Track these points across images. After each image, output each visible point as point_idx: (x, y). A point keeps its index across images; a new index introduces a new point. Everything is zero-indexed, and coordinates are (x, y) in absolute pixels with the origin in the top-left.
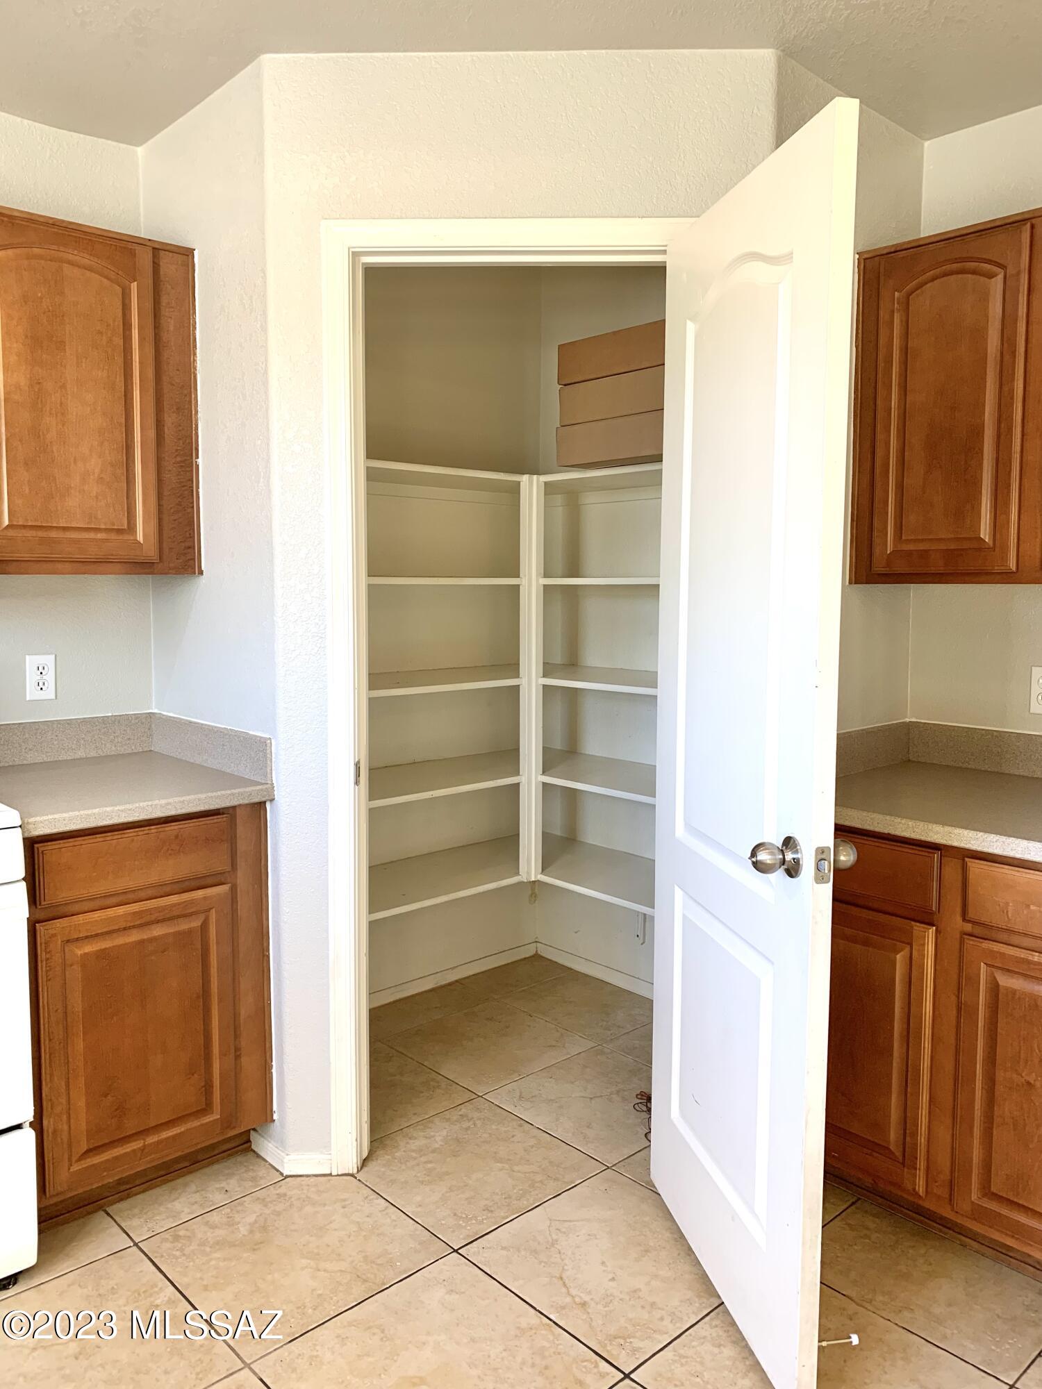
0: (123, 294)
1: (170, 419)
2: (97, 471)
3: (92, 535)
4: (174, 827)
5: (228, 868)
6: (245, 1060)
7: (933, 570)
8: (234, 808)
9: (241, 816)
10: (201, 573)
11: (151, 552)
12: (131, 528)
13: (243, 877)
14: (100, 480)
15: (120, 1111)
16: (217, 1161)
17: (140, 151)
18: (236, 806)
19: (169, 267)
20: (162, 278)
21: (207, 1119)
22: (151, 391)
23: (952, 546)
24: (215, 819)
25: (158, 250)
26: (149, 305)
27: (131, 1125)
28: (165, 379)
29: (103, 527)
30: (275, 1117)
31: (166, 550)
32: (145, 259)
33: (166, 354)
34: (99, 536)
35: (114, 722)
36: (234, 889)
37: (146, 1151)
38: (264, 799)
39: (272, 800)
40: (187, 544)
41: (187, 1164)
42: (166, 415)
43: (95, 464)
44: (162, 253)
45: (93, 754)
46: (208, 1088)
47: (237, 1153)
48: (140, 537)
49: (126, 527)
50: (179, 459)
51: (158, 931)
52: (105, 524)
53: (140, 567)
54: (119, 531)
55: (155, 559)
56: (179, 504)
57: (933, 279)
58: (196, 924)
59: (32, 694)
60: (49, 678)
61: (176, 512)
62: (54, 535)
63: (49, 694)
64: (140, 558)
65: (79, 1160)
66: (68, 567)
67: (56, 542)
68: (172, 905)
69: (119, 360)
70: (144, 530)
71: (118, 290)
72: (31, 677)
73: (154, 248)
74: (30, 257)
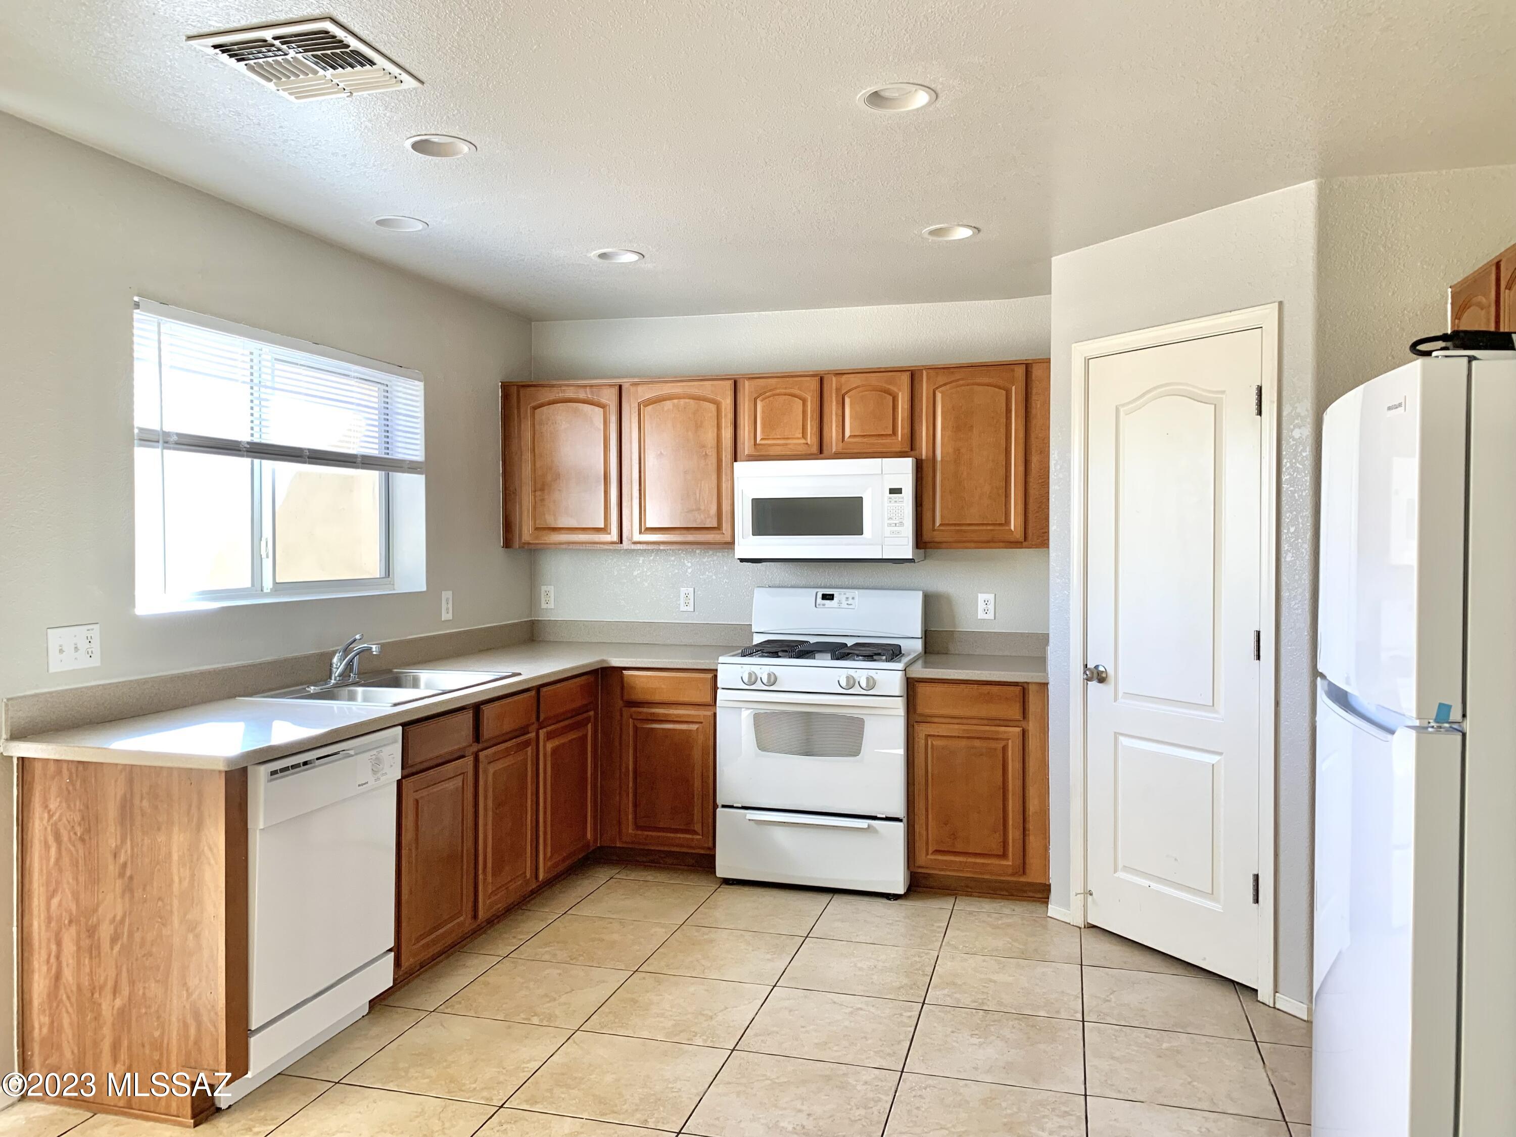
0: (1006, 394)
2: (988, 493)
3: (984, 527)
4: (986, 688)
5: (1022, 719)
6: (1031, 838)
9: (1032, 688)
11: (1019, 535)
12: (1007, 522)
13: (1032, 726)
14: (990, 497)
15: (953, 836)
16: (1024, 900)
18: (1029, 683)
19: (1036, 374)
20: (1031, 380)
21: (1004, 863)
22: (1022, 445)
24: (1015, 688)
26: (1023, 397)
27: (959, 847)
28: (1032, 435)
29: (990, 523)
31: (1029, 534)
32: (1021, 371)
33: (1034, 422)
34: (989, 528)
35: (1028, 636)
36: (1025, 732)
37: (967, 864)
38: (1046, 682)
39: (1049, 683)
40: (1044, 531)
41: (1007, 894)
42: (1033, 457)
43: (987, 488)
44: (1031, 365)
45: (1014, 654)
46: (1005, 845)
47: (1039, 901)
48: (1012, 528)
49: (1003, 522)
50: (1040, 481)
51: (976, 744)
52: (992, 521)
53: (1010, 543)
54: (1000, 524)
55: (1022, 539)
56: (1040, 507)
58: (1000, 745)
59: (981, 615)
60: (991, 607)
61: (1037, 512)
62: (964, 528)
63: (990, 616)
64: (1012, 539)
65: (932, 854)
66: (973, 545)
67: (965, 531)
68: (985, 731)
69: (1003, 430)
70: (1015, 523)
71: (1004, 392)
72: (981, 606)
73: (1027, 364)
74: (958, 386)
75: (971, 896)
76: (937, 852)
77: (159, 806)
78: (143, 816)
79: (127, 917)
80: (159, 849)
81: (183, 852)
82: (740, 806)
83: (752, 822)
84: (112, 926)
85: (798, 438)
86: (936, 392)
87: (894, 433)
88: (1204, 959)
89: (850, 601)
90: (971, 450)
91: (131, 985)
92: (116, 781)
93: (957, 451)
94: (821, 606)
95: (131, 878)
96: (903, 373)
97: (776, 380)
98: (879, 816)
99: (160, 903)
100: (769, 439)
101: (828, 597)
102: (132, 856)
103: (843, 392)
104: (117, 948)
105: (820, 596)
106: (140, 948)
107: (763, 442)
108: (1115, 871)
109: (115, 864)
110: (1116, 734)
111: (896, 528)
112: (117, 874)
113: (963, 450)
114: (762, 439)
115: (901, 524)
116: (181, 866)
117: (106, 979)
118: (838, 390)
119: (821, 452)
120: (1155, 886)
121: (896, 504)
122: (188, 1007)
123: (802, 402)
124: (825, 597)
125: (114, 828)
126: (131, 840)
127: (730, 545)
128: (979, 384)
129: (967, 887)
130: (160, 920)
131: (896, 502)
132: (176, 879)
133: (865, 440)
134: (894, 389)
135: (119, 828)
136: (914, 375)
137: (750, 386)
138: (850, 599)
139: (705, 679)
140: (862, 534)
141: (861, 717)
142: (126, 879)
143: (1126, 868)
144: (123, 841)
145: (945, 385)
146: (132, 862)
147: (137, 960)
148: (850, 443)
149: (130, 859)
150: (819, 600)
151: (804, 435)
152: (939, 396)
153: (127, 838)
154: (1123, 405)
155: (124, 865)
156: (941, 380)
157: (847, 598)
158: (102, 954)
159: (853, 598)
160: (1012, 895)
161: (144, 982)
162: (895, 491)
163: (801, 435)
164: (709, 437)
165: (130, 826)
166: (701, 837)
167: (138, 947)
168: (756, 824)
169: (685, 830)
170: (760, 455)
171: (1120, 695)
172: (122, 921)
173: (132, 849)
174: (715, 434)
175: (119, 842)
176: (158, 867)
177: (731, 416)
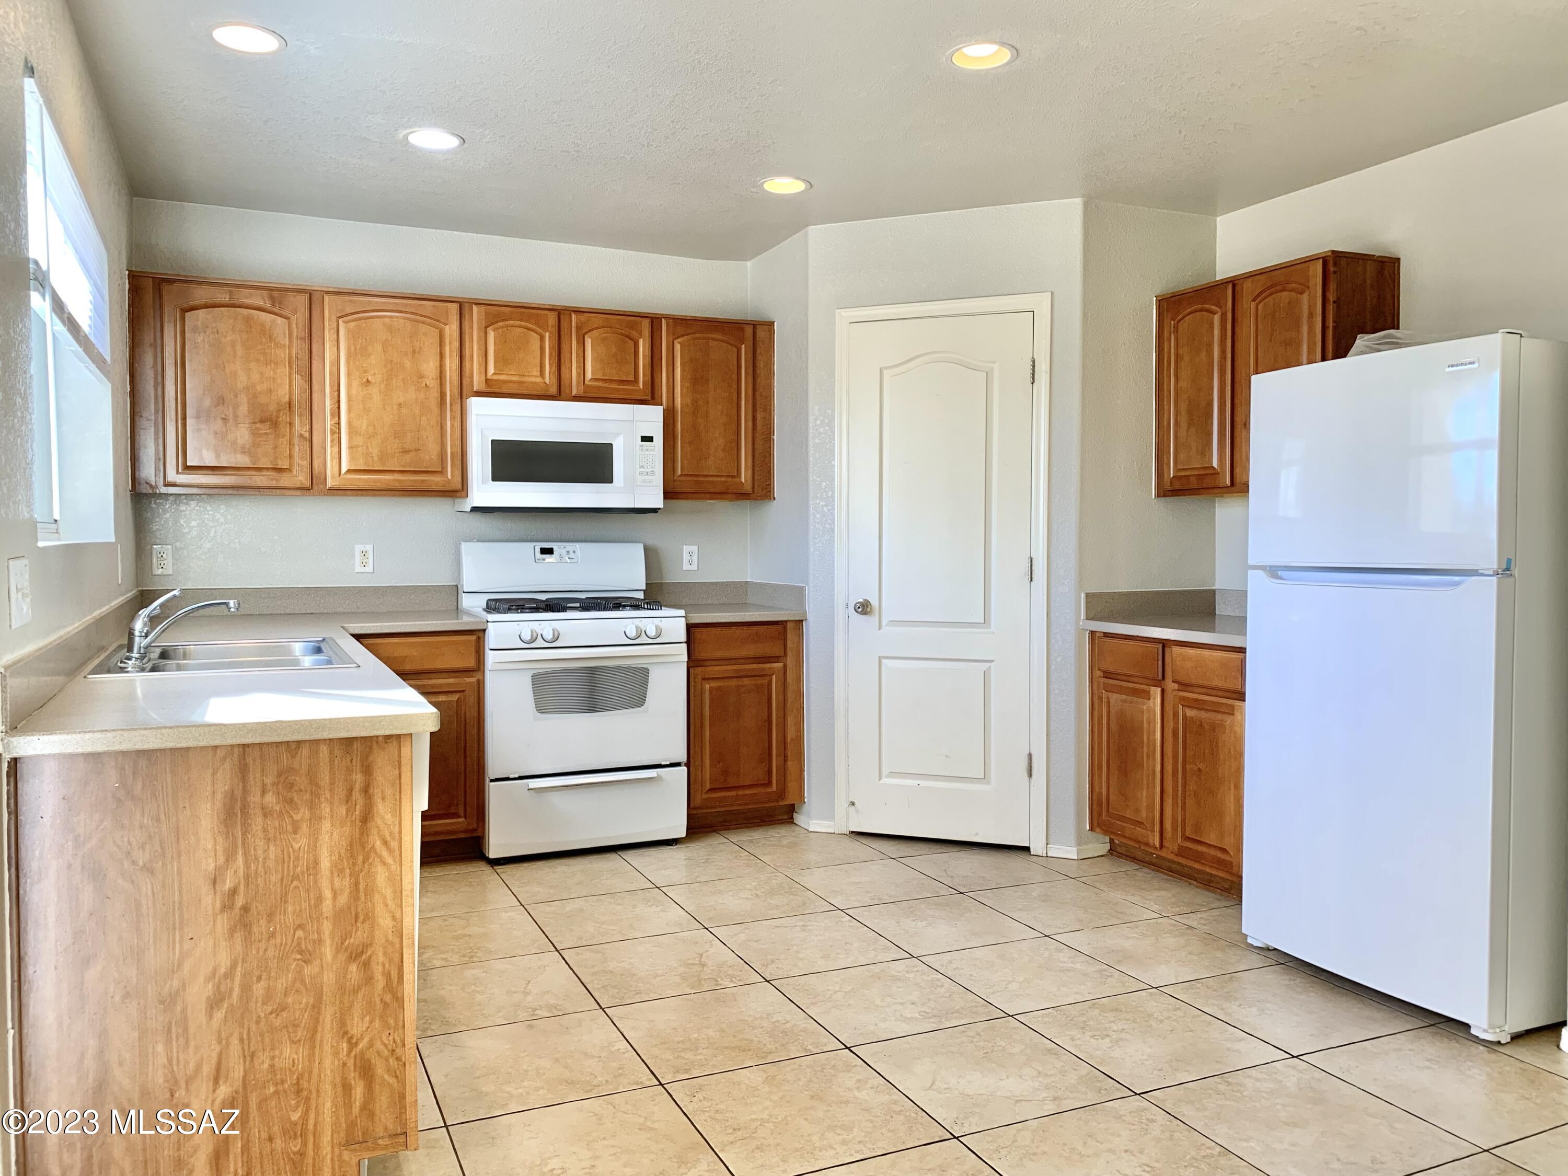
0: (738, 351)
1: (759, 416)
2: (722, 445)
3: (719, 479)
4: (754, 629)
5: (783, 654)
6: (789, 763)
7: (1191, 487)
8: (786, 621)
9: (789, 625)
10: (774, 499)
11: (748, 488)
12: (739, 474)
13: (790, 661)
14: (724, 450)
15: (725, 773)
16: (775, 824)
17: (749, 264)
18: (788, 621)
19: (761, 334)
20: (758, 339)
21: (769, 790)
22: (751, 402)
23: (1202, 472)
24: (775, 627)
25: (755, 325)
26: (750, 356)
27: (732, 782)
28: (758, 393)
29: (724, 475)
30: (806, 800)
31: (756, 487)
32: (749, 331)
33: (758, 380)
34: (723, 479)
35: (728, 585)
36: (785, 666)
37: (738, 798)
38: (801, 619)
39: (806, 620)
40: (768, 485)
41: (757, 821)
42: (758, 414)
43: (721, 441)
44: (758, 326)
45: (716, 602)
46: (770, 772)
47: (786, 822)
48: (743, 480)
49: (736, 474)
50: (763, 436)
51: (746, 681)
52: (725, 473)
53: (741, 495)
54: (733, 477)
55: (751, 492)
56: (764, 461)
57: (1189, 314)
58: (765, 681)
59: (686, 567)
60: (695, 558)
61: (762, 466)
62: (701, 479)
63: (694, 567)
64: (743, 492)
65: (706, 793)
66: (708, 495)
67: (702, 482)
68: (753, 669)
69: (735, 386)
70: (744, 476)
71: (736, 350)
72: (686, 557)
73: (754, 325)
74: (694, 339)
75: (729, 829)
76: (711, 790)
77: (296, 799)
78: (265, 816)
79: (240, 965)
80: (297, 858)
81: (340, 855)
82: (517, 776)
83: (532, 791)
84: (211, 984)
85: (536, 376)
86: (675, 342)
87: (636, 380)
88: (977, 834)
89: (572, 555)
90: (708, 403)
91: (248, 1058)
92: (213, 774)
93: (695, 402)
94: (541, 561)
95: (245, 909)
96: (644, 320)
97: (509, 309)
98: (663, 763)
99: (300, 933)
100: (502, 374)
101: (547, 551)
102: (247, 876)
103: (584, 331)
104: (219, 1015)
105: (538, 550)
106: (264, 1003)
107: (495, 377)
108: (880, 779)
109: (215, 893)
110: (880, 658)
111: (647, 477)
112: (218, 905)
113: (701, 402)
114: (495, 374)
115: (653, 473)
116: (336, 875)
117: (199, 1067)
118: (578, 328)
119: (559, 393)
120: (924, 783)
121: (647, 453)
122: (351, 1063)
123: (539, 337)
124: (545, 551)
125: (212, 842)
126: (245, 854)
127: (459, 491)
128: (713, 339)
129: (725, 821)
130: (299, 957)
131: (647, 450)
132: (328, 894)
133: (606, 385)
134: (634, 334)
135: (220, 839)
136: (655, 321)
137: (479, 312)
138: (571, 552)
139: (470, 641)
140: (612, 482)
141: (645, 666)
142: (236, 911)
143: (892, 774)
144: (230, 856)
145: (683, 336)
146: (247, 885)
147: (258, 1022)
148: (591, 386)
149: (242, 881)
150: (539, 555)
151: (542, 374)
152: (678, 347)
153: (236, 853)
154: (887, 368)
155: (234, 892)
156: (680, 330)
157: (568, 552)
158: (192, 1030)
159: (574, 552)
160: (764, 821)
161: (273, 1049)
162: (647, 439)
163: (538, 374)
164: (430, 367)
165: (243, 834)
166: (463, 819)
167: (259, 1004)
168: (535, 792)
169: (445, 814)
170: (492, 391)
171: (884, 623)
172: (229, 975)
173: (247, 865)
174: (438, 364)
175: (221, 859)
176: (295, 883)
177: (456, 344)
